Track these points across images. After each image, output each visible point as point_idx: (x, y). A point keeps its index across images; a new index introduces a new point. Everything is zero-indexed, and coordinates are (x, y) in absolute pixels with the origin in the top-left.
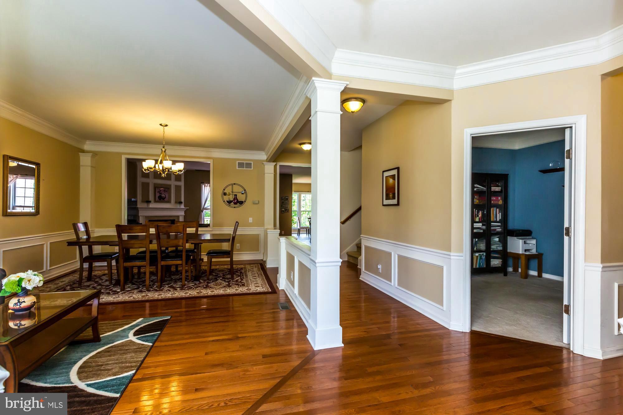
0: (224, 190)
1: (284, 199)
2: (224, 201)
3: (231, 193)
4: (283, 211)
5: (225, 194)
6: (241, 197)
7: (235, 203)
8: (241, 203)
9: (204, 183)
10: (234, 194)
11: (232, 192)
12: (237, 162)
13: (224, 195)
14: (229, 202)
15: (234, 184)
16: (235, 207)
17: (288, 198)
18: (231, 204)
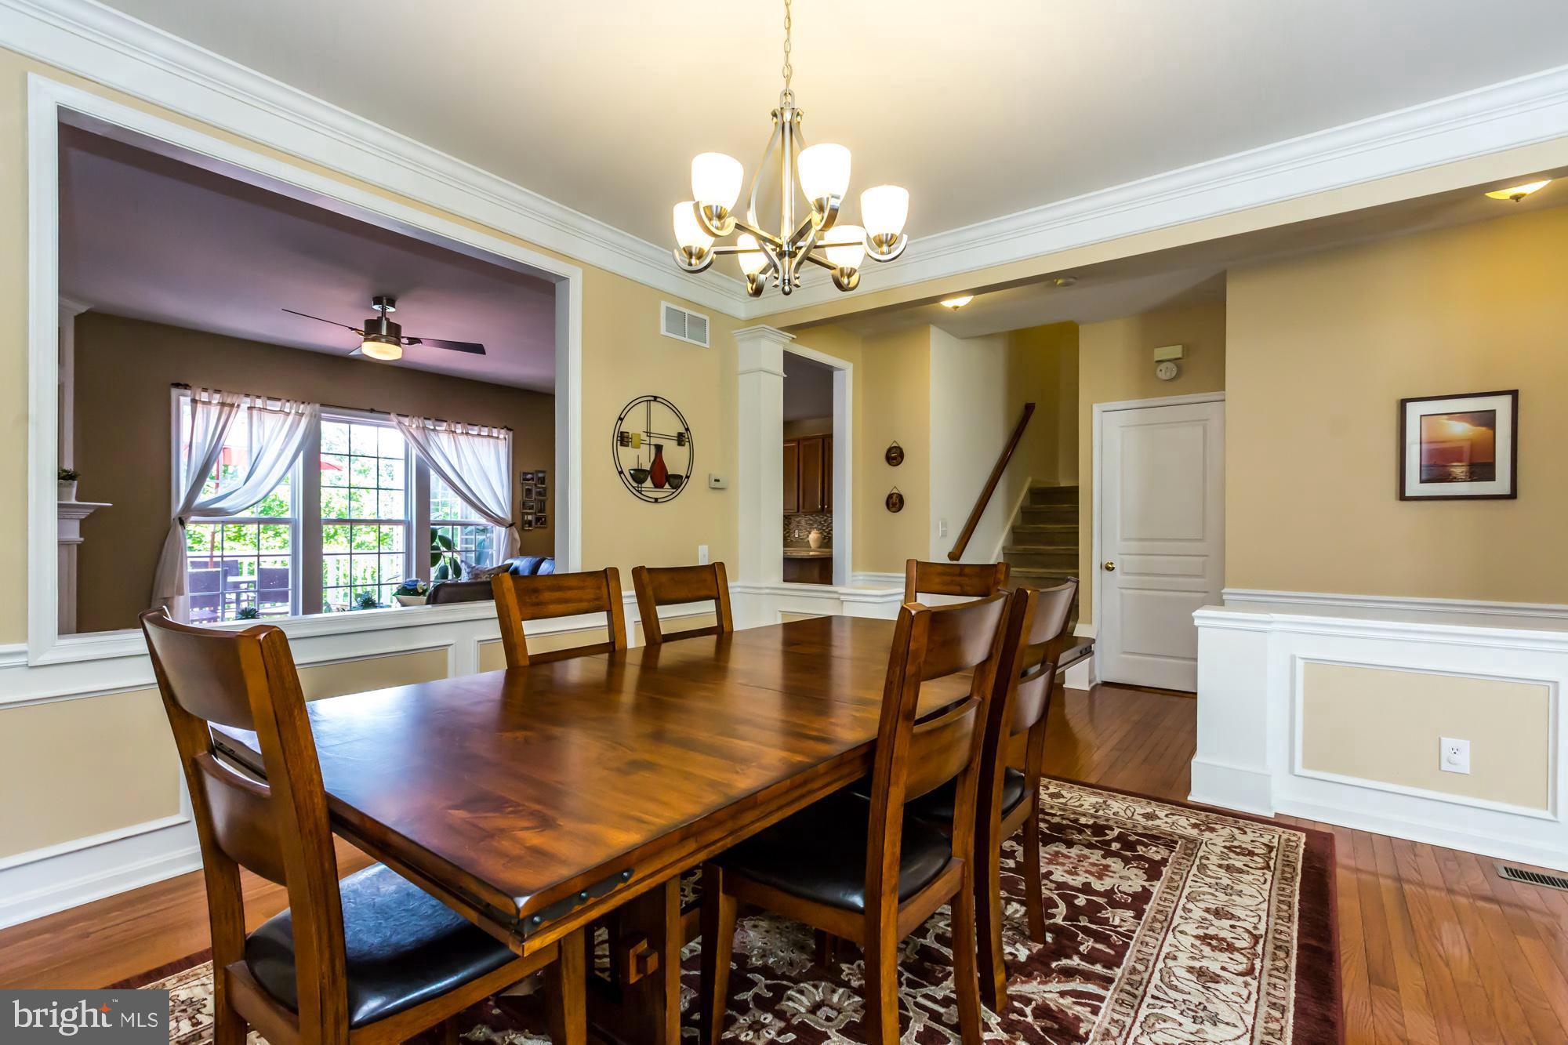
0: (621, 419)
1: (532, 479)
2: (621, 473)
3: (644, 436)
4: (530, 523)
5: (623, 439)
6: (675, 460)
7: (658, 485)
8: (676, 482)
9: (186, 387)
10: (654, 441)
11: (649, 433)
12: (664, 305)
13: (622, 445)
14: (639, 476)
15: (655, 398)
16: (656, 500)
17: (544, 478)
18: (643, 485)
